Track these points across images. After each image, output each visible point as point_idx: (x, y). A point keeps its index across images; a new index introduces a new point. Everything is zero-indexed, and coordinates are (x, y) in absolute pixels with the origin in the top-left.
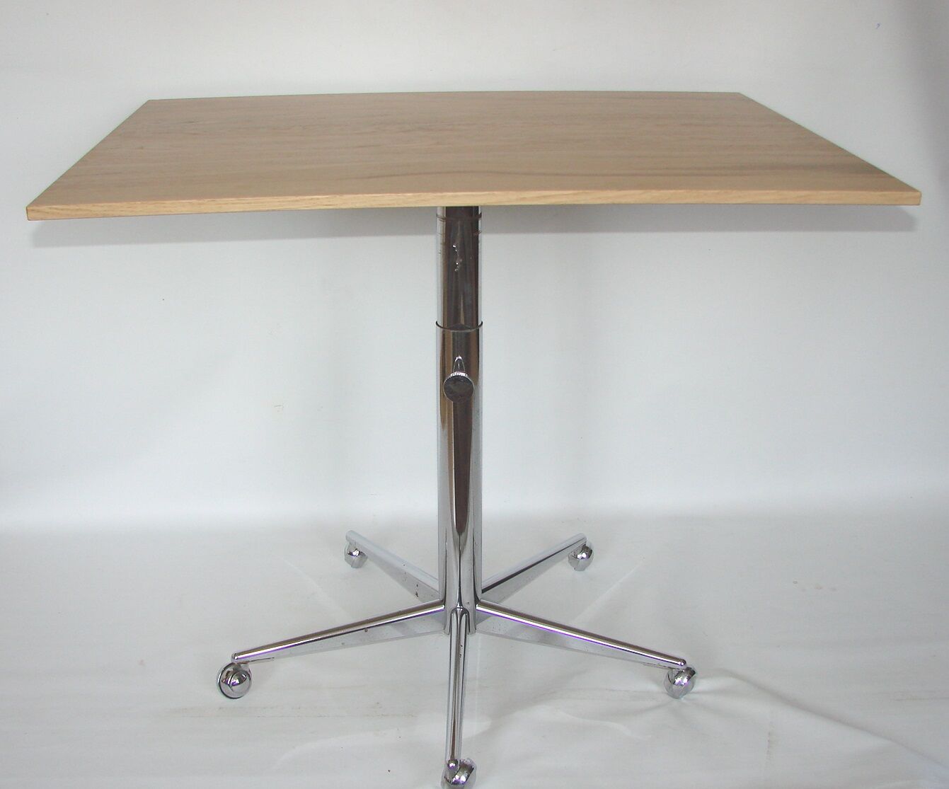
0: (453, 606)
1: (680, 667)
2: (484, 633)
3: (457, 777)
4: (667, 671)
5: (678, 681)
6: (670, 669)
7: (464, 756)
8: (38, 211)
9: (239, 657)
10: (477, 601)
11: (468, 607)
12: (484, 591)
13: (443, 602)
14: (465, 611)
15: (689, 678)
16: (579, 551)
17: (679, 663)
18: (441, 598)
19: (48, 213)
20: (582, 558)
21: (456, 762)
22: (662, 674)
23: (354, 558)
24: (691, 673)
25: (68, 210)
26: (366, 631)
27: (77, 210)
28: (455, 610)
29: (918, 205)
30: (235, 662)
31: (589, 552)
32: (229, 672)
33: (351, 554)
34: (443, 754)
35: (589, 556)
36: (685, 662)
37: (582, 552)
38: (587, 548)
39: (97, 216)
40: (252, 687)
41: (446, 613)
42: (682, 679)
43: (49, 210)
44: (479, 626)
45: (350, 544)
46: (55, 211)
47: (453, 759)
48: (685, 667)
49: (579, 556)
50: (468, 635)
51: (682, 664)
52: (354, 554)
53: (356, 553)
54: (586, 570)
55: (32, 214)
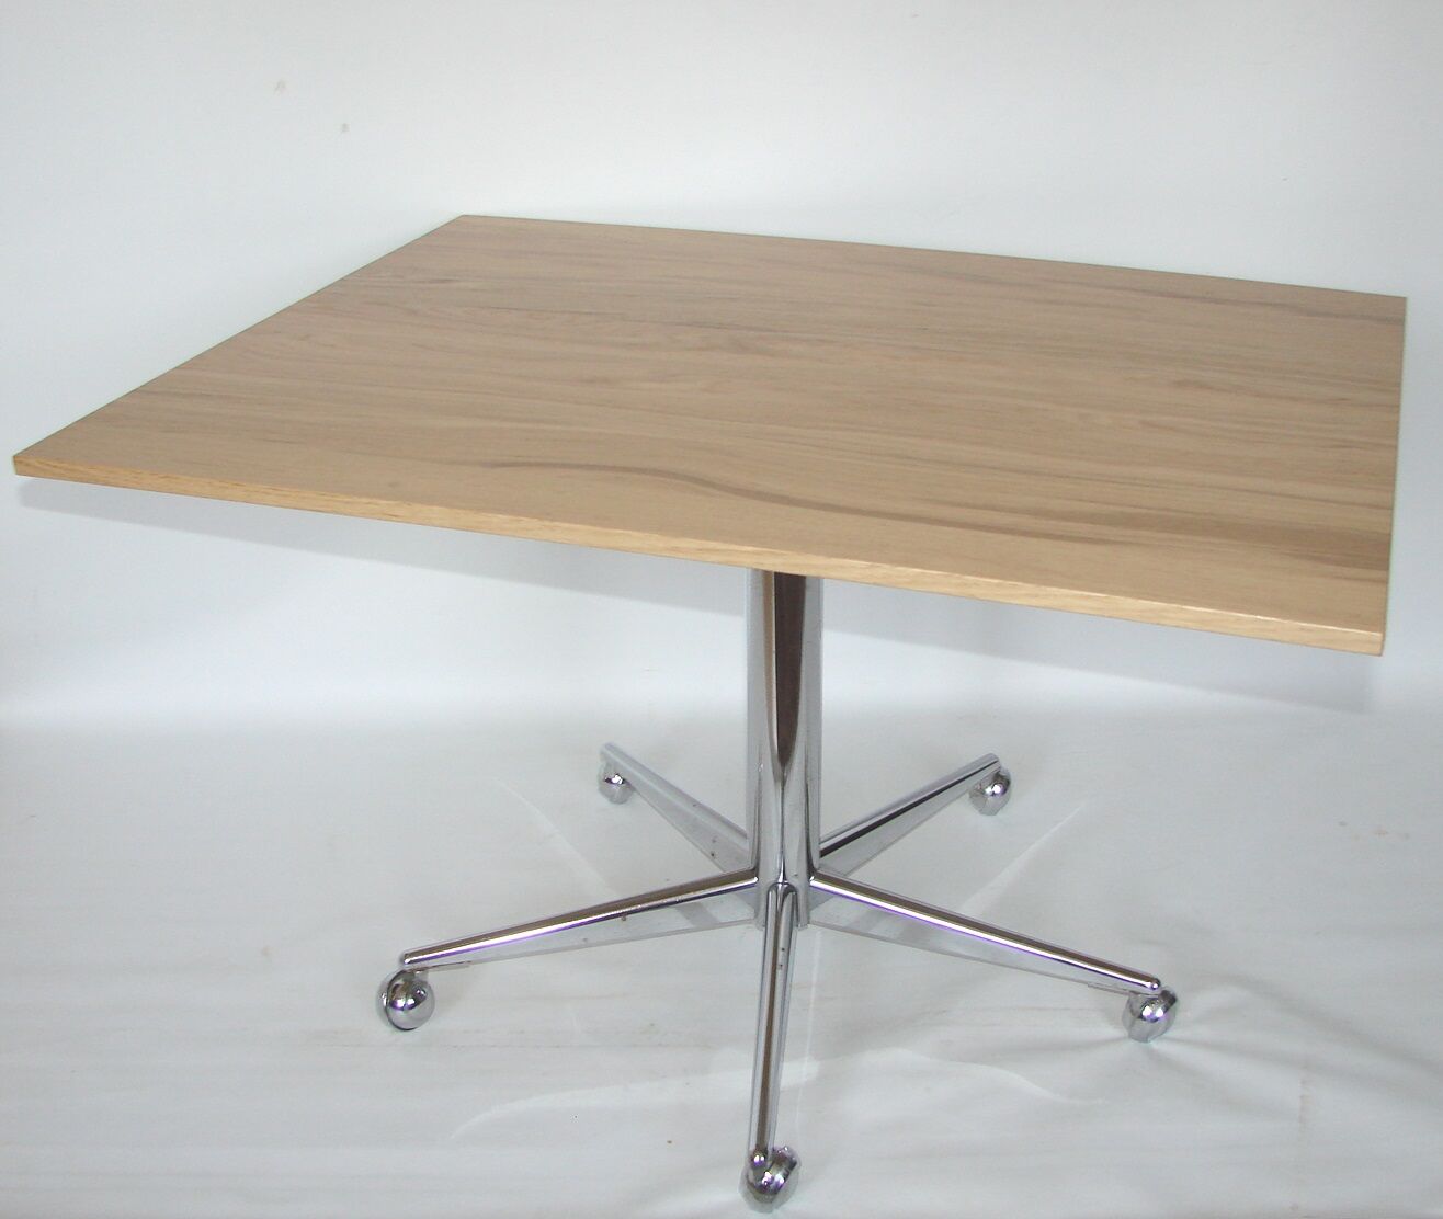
0: (772, 880)
1: (1150, 992)
2: (818, 924)
3: (768, 1176)
4: (1127, 998)
5: (1147, 1012)
6: (1133, 996)
7: (778, 1140)
8: (28, 464)
9: (413, 960)
10: (811, 871)
11: (795, 882)
12: (824, 853)
13: (755, 871)
14: (790, 889)
15: (1166, 1010)
16: (990, 780)
17: (1148, 984)
18: (747, 865)
19: (38, 468)
20: (994, 794)
21: (765, 1153)
22: (1120, 1002)
23: (614, 787)
24: (1169, 1000)
25: (60, 468)
26: (625, 920)
27: (72, 470)
28: (775, 885)
29: (1380, 655)
30: (407, 967)
31: (1002, 780)
32: (398, 985)
33: (609, 781)
34: (742, 1139)
35: (1005, 791)
36: (1158, 982)
37: (993, 783)
38: (1002, 777)
39: (96, 481)
40: (435, 1011)
41: (758, 891)
42: (1154, 1011)
43: (40, 466)
44: (815, 914)
45: (608, 764)
46: (47, 467)
47: (761, 1148)
48: (1158, 992)
49: (989, 790)
50: (795, 929)
51: (1156, 986)
52: (614, 780)
53: (617, 779)
54: (1000, 815)
55: (20, 467)
